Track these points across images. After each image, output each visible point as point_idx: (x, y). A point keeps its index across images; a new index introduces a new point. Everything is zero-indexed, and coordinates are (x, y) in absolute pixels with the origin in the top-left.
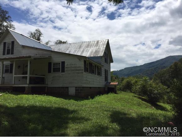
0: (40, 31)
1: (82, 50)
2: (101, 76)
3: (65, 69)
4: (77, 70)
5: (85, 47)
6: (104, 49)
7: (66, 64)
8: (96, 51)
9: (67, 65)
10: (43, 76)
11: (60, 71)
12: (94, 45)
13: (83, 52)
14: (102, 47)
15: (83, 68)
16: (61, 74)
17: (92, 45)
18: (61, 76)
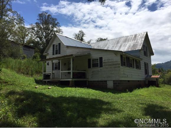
0: (83, 32)
1: (119, 45)
2: (140, 69)
3: (103, 64)
4: (114, 65)
5: (123, 42)
6: (143, 42)
7: (103, 60)
8: (134, 45)
9: (105, 61)
10: (84, 72)
11: (98, 66)
12: (132, 39)
13: (120, 47)
14: (140, 40)
15: (120, 63)
16: (99, 69)
17: (130, 39)
18: (99, 70)
